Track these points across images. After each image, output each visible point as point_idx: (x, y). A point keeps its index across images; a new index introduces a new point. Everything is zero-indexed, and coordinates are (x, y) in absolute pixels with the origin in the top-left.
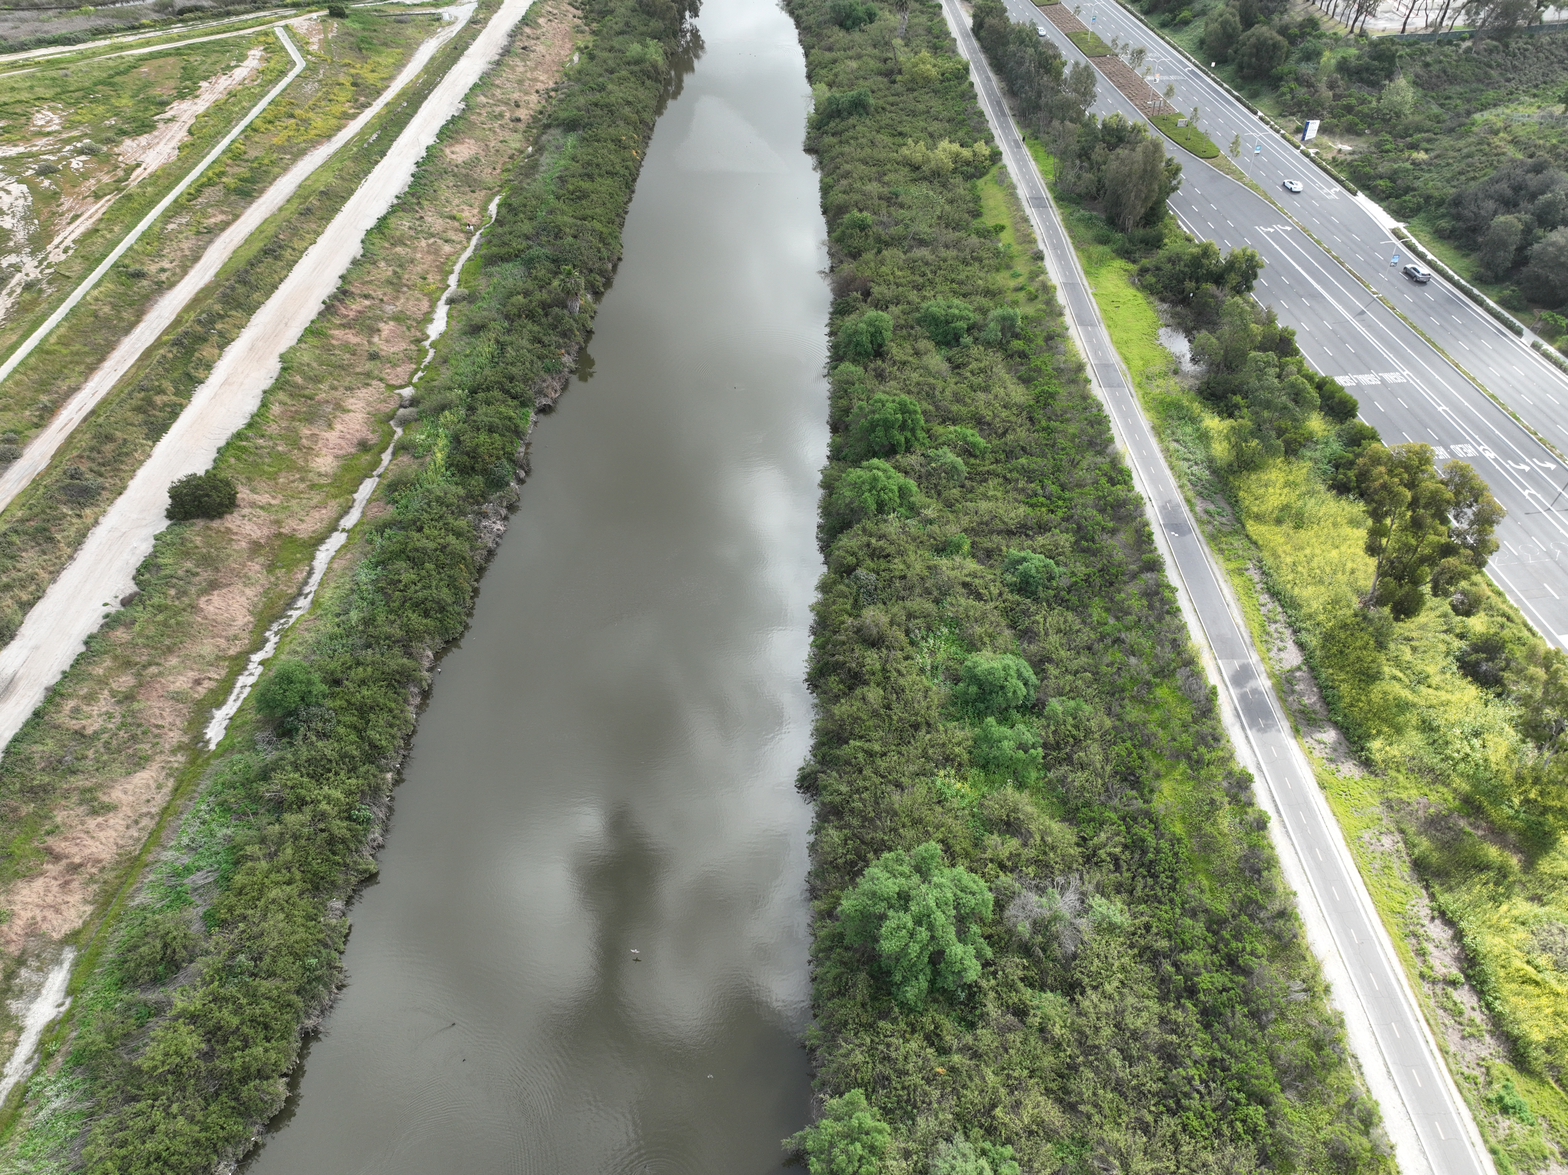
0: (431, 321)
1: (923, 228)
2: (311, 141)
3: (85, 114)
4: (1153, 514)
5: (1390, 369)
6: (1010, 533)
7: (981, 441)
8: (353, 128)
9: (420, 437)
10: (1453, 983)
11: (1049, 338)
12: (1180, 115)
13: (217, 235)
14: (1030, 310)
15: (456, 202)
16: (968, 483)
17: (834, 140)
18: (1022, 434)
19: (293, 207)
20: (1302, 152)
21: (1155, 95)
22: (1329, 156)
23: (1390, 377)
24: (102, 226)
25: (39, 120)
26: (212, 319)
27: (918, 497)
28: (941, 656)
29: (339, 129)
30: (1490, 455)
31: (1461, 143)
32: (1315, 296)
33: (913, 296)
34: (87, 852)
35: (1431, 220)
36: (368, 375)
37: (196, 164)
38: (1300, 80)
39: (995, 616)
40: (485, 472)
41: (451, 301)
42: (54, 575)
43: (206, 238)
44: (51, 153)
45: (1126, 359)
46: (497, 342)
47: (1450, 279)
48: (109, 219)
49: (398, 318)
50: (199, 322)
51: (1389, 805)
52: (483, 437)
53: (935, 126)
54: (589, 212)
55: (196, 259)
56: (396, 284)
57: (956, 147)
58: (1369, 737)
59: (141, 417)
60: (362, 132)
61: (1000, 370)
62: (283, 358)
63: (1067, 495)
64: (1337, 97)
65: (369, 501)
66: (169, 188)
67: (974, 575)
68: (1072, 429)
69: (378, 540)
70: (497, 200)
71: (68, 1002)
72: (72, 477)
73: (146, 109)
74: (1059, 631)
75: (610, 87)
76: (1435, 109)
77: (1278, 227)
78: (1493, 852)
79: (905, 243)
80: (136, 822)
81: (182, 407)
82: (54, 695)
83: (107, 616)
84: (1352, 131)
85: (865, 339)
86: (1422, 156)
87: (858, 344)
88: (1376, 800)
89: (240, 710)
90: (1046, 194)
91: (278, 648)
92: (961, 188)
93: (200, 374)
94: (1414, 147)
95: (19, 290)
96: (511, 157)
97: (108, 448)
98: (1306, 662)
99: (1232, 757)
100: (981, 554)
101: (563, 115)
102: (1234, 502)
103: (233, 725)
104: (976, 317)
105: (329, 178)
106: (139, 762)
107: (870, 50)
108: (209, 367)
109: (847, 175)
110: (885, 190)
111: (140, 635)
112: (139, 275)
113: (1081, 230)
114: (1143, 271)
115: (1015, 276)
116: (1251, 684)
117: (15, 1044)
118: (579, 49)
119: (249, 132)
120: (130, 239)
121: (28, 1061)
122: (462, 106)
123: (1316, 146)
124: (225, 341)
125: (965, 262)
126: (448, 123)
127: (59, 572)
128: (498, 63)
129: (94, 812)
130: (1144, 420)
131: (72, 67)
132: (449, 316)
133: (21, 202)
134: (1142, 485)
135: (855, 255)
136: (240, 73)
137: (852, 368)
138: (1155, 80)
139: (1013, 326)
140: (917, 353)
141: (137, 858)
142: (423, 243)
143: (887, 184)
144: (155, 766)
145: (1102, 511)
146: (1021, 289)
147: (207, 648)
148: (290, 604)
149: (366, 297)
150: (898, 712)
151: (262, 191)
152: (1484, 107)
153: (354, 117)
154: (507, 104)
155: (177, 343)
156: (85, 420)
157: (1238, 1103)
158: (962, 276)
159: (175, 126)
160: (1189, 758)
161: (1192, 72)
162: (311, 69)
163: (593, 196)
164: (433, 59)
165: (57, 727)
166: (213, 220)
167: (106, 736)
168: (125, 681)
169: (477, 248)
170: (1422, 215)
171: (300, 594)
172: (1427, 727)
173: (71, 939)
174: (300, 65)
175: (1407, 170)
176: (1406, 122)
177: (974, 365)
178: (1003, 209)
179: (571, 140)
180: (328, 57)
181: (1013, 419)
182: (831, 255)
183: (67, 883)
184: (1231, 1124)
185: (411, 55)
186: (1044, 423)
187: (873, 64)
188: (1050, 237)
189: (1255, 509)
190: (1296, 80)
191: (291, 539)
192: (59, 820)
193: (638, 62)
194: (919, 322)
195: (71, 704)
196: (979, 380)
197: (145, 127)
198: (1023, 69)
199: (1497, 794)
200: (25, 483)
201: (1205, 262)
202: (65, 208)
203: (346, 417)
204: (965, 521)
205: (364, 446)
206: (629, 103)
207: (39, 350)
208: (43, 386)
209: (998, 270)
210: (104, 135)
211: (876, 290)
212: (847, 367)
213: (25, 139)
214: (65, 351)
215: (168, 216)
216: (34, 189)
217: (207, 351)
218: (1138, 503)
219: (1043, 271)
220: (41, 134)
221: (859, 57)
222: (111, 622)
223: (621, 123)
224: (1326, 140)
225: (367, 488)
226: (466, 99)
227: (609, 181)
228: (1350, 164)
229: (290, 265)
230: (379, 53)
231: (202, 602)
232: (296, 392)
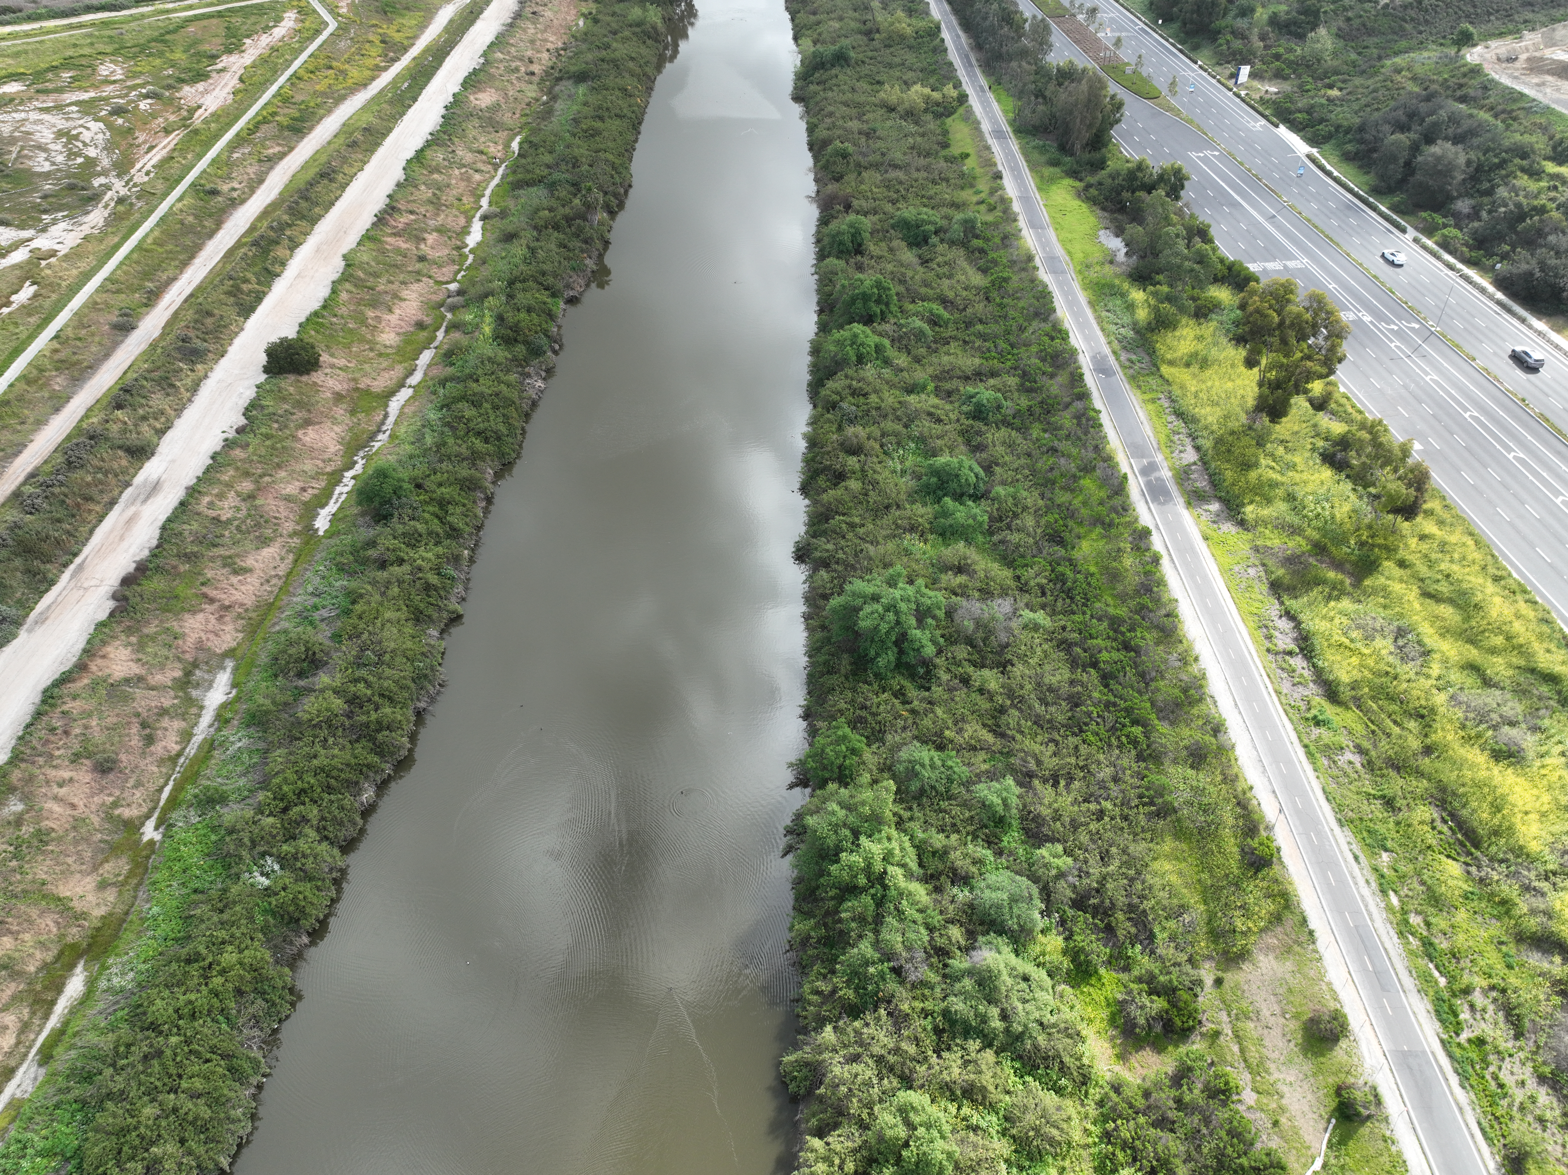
0: (469, 233)
1: (898, 156)
2: (349, 88)
3: (144, 65)
4: (1085, 362)
5: (1291, 257)
6: (967, 378)
7: (946, 315)
8: (385, 78)
9: (469, 317)
10: (1290, 653)
11: (1005, 237)
12: (1128, 64)
13: (276, 163)
14: (990, 218)
15: (482, 139)
16: (933, 346)
17: (819, 88)
18: (980, 308)
19: (341, 140)
20: (1235, 94)
21: (1107, 48)
22: (1257, 96)
23: (1291, 264)
24: (175, 154)
25: (105, 69)
26: (282, 227)
27: (891, 352)
28: (908, 464)
29: (373, 79)
30: (1367, 318)
31: (1370, 82)
32: (1235, 205)
33: (889, 207)
34: (233, 598)
35: (1339, 145)
36: (418, 273)
37: (250, 106)
38: (1236, 33)
39: (953, 435)
40: (526, 343)
41: (484, 218)
42: (179, 412)
43: (268, 165)
44: (119, 97)
45: (1069, 253)
46: (528, 247)
47: (1350, 191)
48: (181, 149)
49: (440, 230)
50: (272, 228)
51: (1256, 549)
52: (523, 315)
53: (910, 75)
54: (602, 146)
55: (261, 181)
56: (436, 203)
57: (927, 91)
58: (1243, 505)
59: (232, 299)
60: (394, 82)
61: (963, 263)
62: (345, 257)
63: (1015, 351)
64: (1266, 47)
65: (429, 366)
66: (230, 125)
67: (936, 407)
68: (1021, 304)
69: (441, 391)
70: (518, 139)
71: (234, 692)
72: (183, 341)
73: (199, 62)
74: (1004, 443)
75: (615, 45)
76: (1353, 56)
77: (1208, 153)
78: (1331, 575)
79: (882, 169)
80: (268, 581)
81: (265, 294)
82: (193, 492)
83: (226, 440)
84: (1279, 75)
85: (847, 238)
86: (1335, 93)
87: (841, 243)
88: (1247, 547)
89: (341, 509)
90: (1007, 128)
91: (365, 467)
92: (932, 125)
93: (277, 268)
94: (1331, 87)
95: (113, 204)
96: (528, 104)
97: (209, 321)
98: (1201, 459)
99: (1136, 520)
100: (943, 394)
101: (573, 69)
102: (1152, 352)
103: (335, 518)
104: (944, 223)
105: (369, 118)
106: (265, 542)
107: (851, 13)
108: (283, 264)
109: (831, 115)
110: (865, 127)
111: (254, 454)
112: (214, 192)
113: (1036, 155)
114: (1088, 186)
115: (978, 192)
116: (1156, 474)
117: (199, 716)
118: (583, 15)
119: (294, 80)
120: (202, 164)
121: (210, 726)
122: (482, 60)
123: (1247, 88)
124: (294, 245)
125: (934, 182)
126: (470, 74)
127: (182, 411)
128: (511, 25)
129: (236, 572)
130: (1082, 297)
131: (126, 27)
132: (483, 229)
133: (100, 136)
134: (1077, 340)
135: (838, 178)
136: (279, 32)
137: (836, 261)
138: (1106, 35)
139: (973, 227)
140: (891, 250)
141: (272, 604)
142: (457, 172)
143: (867, 122)
144: (277, 545)
145: (1043, 360)
146: (982, 202)
147: (308, 466)
148: (372, 437)
149: (412, 212)
150: (873, 496)
151: (311, 129)
152: (1396, 54)
153: (386, 69)
154: (521, 60)
155: (255, 243)
156: (186, 301)
157: (1124, 726)
158: (931, 192)
159: (227, 76)
160: (1103, 523)
161: (1142, 29)
162: (343, 29)
163: (605, 134)
164: (451, 21)
165: (198, 514)
166: (271, 151)
167: (236, 523)
168: (247, 486)
169: (503, 177)
170: (1333, 141)
171: (379, 431)
172: (1290, 498)
173: (230, 653)
174: (332, 26)
175: (1322, 105)
176: (1325, 66)
177: (940, 259)
178: (969, 140)
179: (582, 89)
180: (357, 19)
181: (971, 297)
182: (816, 180)
183: (221, 617)
184: (1118, 738)
185: (432, 18)
186: (998, 300)
187: (854, 25)
188: (1008, 161)
189: (1169, 356)
190: (1233, 33)
191: (367, 392)
192: (209, 576)
193: (638, 25)
194: (893, 227)
195: (207, 499)
196: (946, 269)
197: (201, 76)
198: (988, 23)
199: (1341, 539)
200: (144, 346)
201: (1140, 175)
202: (140, 140)
203: (403, 304)
204: (930, 370)
205: (420, 325)
206: (632, 59)
207: (139, 247)
208: (146, 275)
209: (962, 189)
210: (165, 82)
211: (855, 203)
212: (832, 261)
213: (94, 87)
214: (160, 250)
215: (232, 146)
216: (110, 126)
217: (280, 252)
218: (1073, 353)
219: (1002, 188)
220: (107, 82)
221: (841, 19)
222: (229, 444)
223: (627, 75)
224: (1256, 84)
225: (426, 357)
226: (485, 54)
227: (618, 122)
228: (1274, 102)
229: (344, 187)
230: (402, 16)
231: (300, 433)
232: (359, 284)
